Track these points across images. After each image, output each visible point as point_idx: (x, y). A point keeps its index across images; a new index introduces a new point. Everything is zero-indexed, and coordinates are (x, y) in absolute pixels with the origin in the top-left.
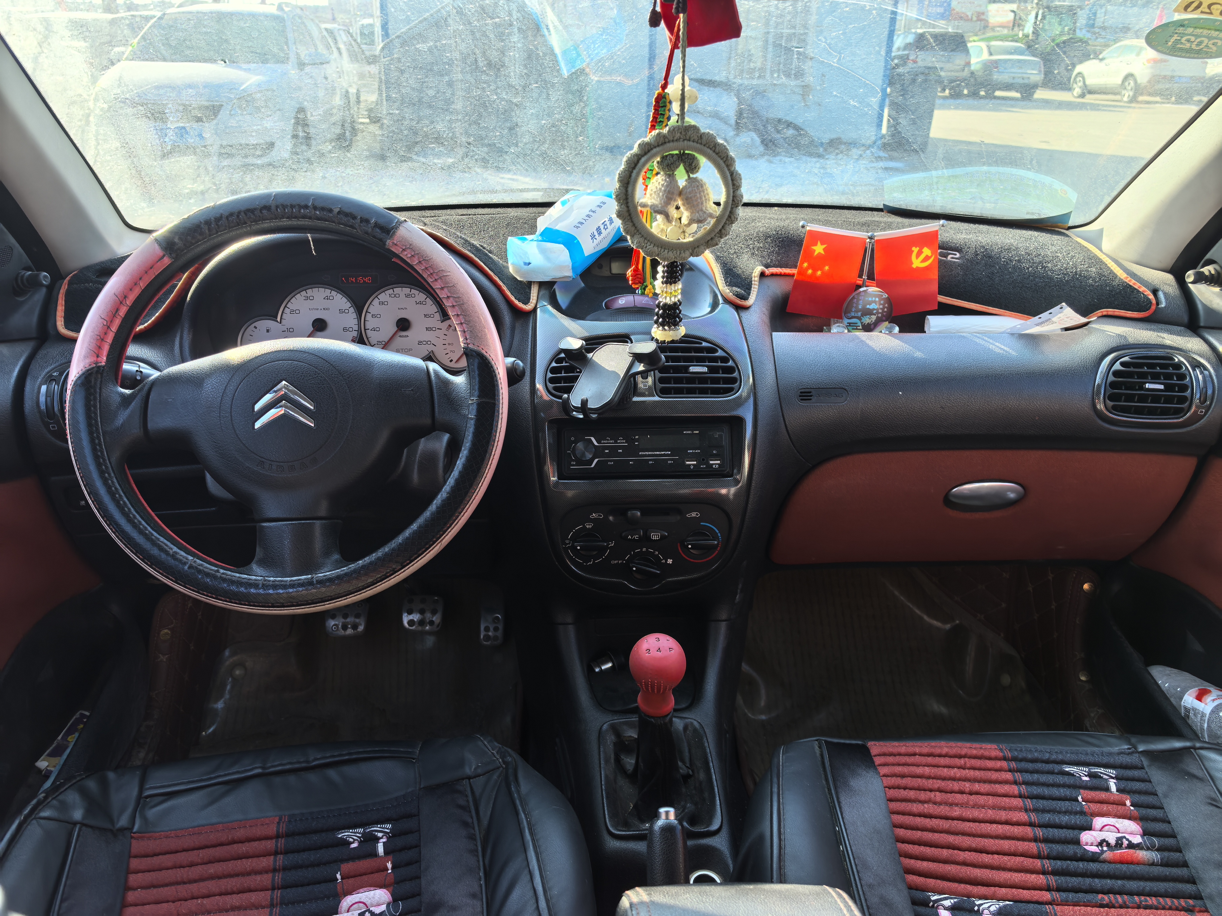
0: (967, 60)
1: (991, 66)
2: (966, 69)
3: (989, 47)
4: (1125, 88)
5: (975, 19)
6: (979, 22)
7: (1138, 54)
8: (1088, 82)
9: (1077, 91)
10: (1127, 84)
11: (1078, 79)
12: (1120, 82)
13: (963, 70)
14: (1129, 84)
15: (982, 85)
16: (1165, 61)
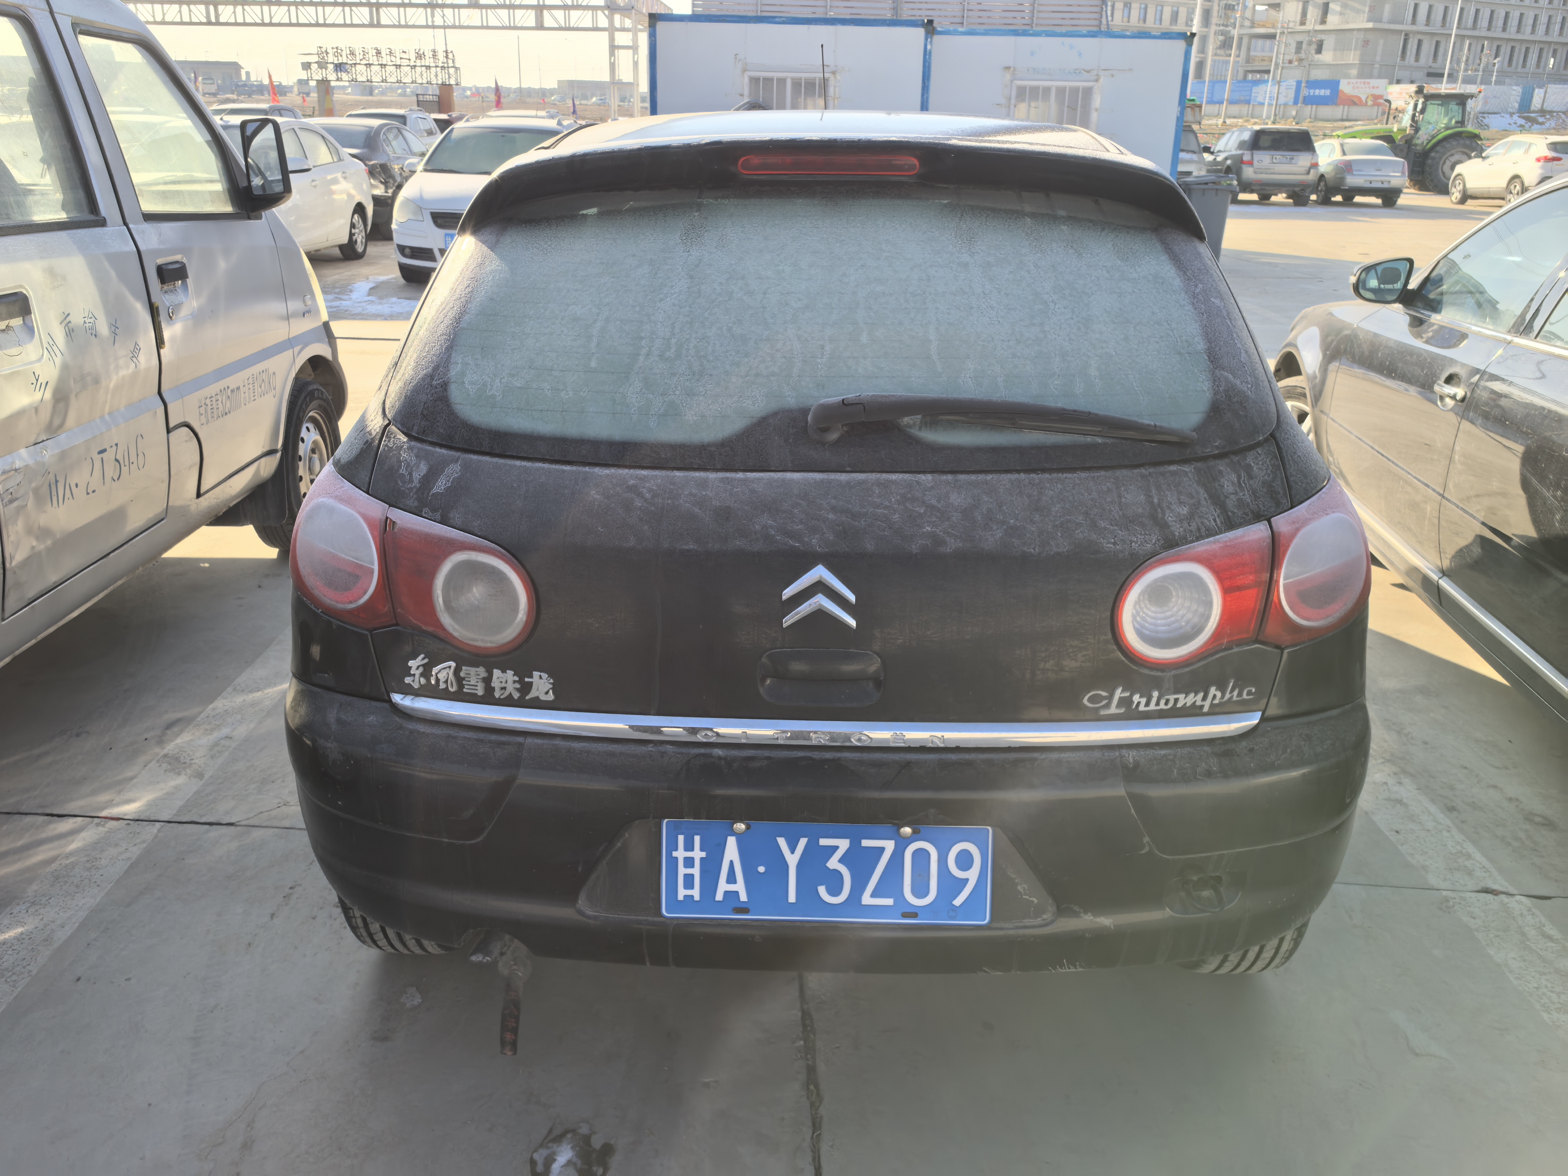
0: (1314, 161)
1: (1347, 167)
2: (1312, 171)
3: (1342, 145)
4: (1511, 193)
5: (1370, 103)
6: (1376, 108)
7: (1527, 151)
8: (1468, 186)
9: (1456, 195)
10: (1512, 187)
11: (1457, 182)
12: (1505, 185)
13: (1308, 173)
14: (1515, 186)
15: (1337, 190)
16: (1559, 159)
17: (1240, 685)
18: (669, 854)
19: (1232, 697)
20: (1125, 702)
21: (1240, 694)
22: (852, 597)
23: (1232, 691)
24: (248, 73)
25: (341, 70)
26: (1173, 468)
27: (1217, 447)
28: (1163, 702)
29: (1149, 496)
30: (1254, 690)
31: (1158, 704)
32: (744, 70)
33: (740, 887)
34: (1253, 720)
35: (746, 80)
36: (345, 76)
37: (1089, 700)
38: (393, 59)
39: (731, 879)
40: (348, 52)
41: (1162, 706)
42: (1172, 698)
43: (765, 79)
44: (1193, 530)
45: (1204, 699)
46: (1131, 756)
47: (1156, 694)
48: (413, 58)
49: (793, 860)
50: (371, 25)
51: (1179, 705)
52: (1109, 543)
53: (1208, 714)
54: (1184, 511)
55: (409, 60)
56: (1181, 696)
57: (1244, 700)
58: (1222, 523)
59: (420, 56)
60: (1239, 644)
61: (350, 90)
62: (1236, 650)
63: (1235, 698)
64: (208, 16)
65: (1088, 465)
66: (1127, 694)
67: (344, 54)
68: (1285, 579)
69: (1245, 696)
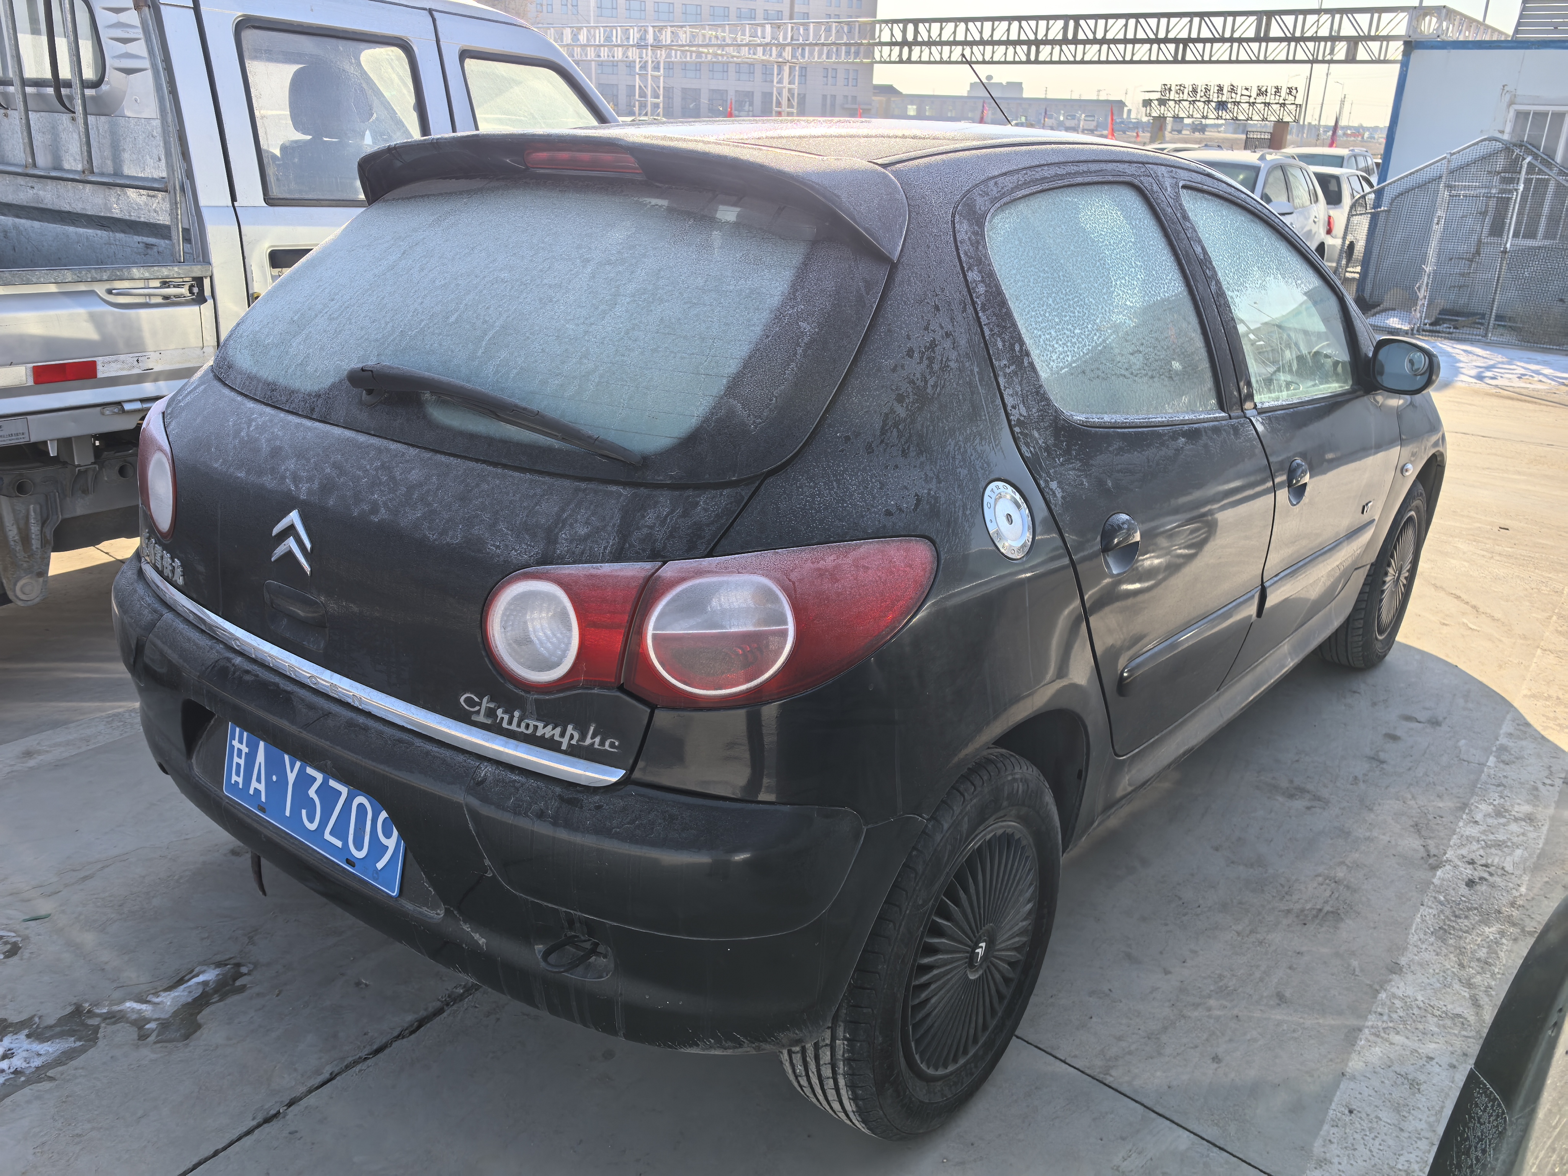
17: (603, 732)
18: (231, 742)
19: (593, 744)
20: (491, 713)
21: (602, 743)
22: (308, 545)
23: (593, 737)
24: (1129, 111)
25: (1223, 109)
26: (614, 488)
27: (672, 477)
28: (523, 725)
29: (563, 510)
30: (617, 744)
31: (519, 725)
32: (1511, 103)
33: (262, 787)
34: (612, 776)
35: (1512, 114)
36: (1224, 114)
37: (466, 700)
38: (1234, 95)
39: (259, 780)
40: (1191, 89)
41: (522, 729)
42: (532, 723)
43: (1536, 114)
44: (577, 553)
45: (562, 735)
46: (486, 770)
47: (517, 714)
48: (1254, 94)
49: (291, 777)
50: (1175, 61)
51: (539, 734)
52: (494, 545)
53: (565, 752)
54: (583, 531)
55: (1250, 97)
56: (540, 725)
57: (606, 750)
58: (611, 552)
59: (1261, 92)
60: (602, 686)
61: (1222, 129)
62: (596, 691)
63: (596, 746)
64: (1028, 54)
65: (537, 468)
66: (492, 705)
67: (1186, 91)
68: (655, 629)
69: (607, 747)
